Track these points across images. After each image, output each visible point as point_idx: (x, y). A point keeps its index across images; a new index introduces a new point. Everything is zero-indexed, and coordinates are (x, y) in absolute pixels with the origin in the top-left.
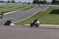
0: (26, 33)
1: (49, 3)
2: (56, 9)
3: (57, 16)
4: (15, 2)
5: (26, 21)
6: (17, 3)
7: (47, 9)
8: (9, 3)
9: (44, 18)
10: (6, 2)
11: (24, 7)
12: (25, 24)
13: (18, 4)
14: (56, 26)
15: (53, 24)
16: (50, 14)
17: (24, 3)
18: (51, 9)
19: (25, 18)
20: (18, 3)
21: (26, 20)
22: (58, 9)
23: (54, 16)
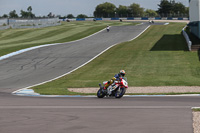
0: (77, 118)
1: (150, 14)
2: (174, 33)
3: (177, 58)
4: (32, 16)
5: (75, 78)
6: (40, 18)
7: (144, 35)
8: (13, 20)
9: (134, 64)
10: (5, 16)
11: (64, 31)
12: (70, 90)
13: (44, 22)
14: (175, 91)
15: (168, 84)
16: (153, 49)
17: (64, 18)
18: (156, 34)
19: (71, 68)
20: (44, 17)
21: (75, 76)
22: (179, 33)
23: (168, 56)
